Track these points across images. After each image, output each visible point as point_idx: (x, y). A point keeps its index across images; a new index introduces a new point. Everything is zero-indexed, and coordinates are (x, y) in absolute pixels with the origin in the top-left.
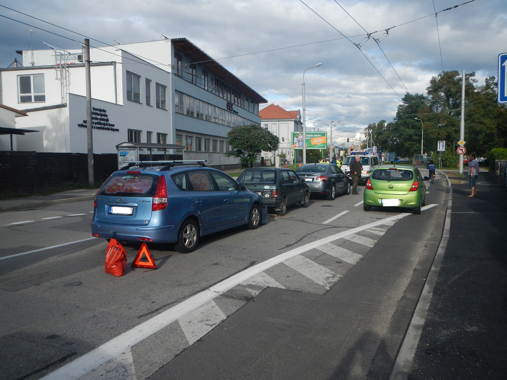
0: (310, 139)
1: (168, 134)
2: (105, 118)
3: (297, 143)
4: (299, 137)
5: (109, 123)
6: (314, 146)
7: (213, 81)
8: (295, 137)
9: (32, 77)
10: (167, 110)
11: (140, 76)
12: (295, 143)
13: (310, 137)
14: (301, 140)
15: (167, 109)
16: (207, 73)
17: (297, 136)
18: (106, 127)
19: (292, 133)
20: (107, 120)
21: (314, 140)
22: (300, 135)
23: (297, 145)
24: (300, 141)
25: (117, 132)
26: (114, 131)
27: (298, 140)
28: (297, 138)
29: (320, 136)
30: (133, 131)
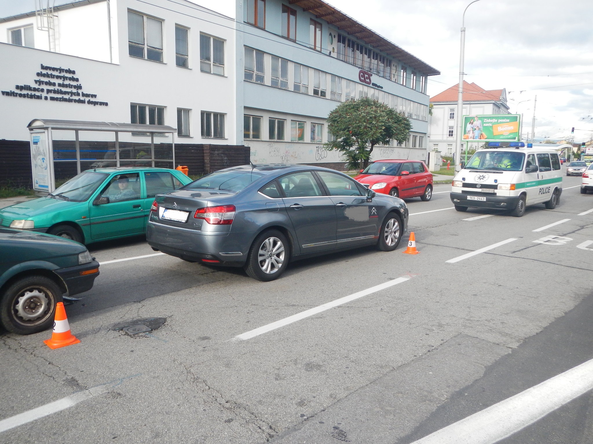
0: (492, 127)
1: (227, 114)
2: (74, 83)
3: (471, 132)
4: (475, 123)
5: (82, 93)
6: (498, 136)
7: (335, 37)
8: (468, 123)
9: (22, 30)
10: (226, 77)
11: (163, 20)
12: (468, 132)
13: (491, 123)
14: (478, 127)
15: (226, 75)
16: (321, 25)
17: (472, 122)
18: (74, 97)
19: (464, 117)
20: (79, 87)
21: (499, 128)
22: (476, 120)
23: (471, 135)
24: (475, 129)
25: (103, 107)
26: (94, 105)
27: (472, 128)
28: (470, 125)
29: (508, 120)
30: (145, 107)
